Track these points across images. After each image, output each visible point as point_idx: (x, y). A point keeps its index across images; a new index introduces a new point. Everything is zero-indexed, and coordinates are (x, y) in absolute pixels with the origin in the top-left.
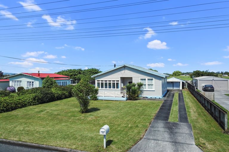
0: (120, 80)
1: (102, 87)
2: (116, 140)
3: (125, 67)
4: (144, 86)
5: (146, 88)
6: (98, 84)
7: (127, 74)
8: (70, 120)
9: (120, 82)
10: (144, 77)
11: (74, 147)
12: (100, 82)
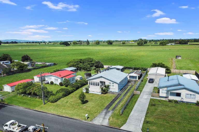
0: (99, 82)
1: (91, 85)
2: (90, 117)
3: (101, 77)
4: (110, 86)
5: (111, 87)
6: (90, 83)
7: (103, 80)
8: (78, 108)
9: (99, 83)
10: (110, 82)
11: (80, 119)
12: (90, 82)
